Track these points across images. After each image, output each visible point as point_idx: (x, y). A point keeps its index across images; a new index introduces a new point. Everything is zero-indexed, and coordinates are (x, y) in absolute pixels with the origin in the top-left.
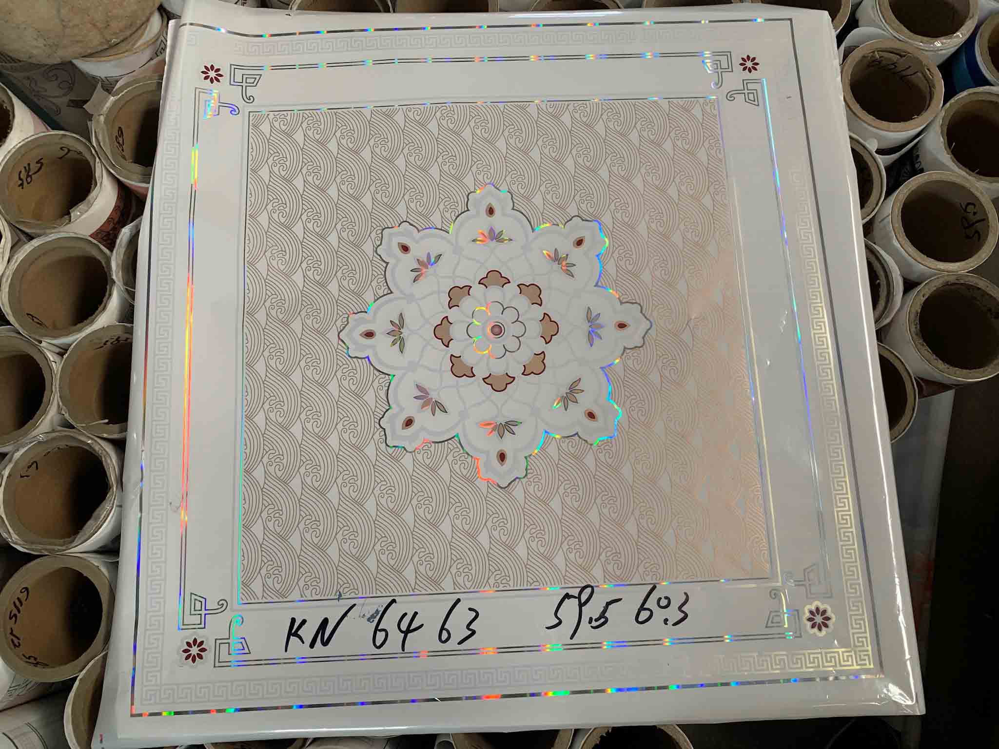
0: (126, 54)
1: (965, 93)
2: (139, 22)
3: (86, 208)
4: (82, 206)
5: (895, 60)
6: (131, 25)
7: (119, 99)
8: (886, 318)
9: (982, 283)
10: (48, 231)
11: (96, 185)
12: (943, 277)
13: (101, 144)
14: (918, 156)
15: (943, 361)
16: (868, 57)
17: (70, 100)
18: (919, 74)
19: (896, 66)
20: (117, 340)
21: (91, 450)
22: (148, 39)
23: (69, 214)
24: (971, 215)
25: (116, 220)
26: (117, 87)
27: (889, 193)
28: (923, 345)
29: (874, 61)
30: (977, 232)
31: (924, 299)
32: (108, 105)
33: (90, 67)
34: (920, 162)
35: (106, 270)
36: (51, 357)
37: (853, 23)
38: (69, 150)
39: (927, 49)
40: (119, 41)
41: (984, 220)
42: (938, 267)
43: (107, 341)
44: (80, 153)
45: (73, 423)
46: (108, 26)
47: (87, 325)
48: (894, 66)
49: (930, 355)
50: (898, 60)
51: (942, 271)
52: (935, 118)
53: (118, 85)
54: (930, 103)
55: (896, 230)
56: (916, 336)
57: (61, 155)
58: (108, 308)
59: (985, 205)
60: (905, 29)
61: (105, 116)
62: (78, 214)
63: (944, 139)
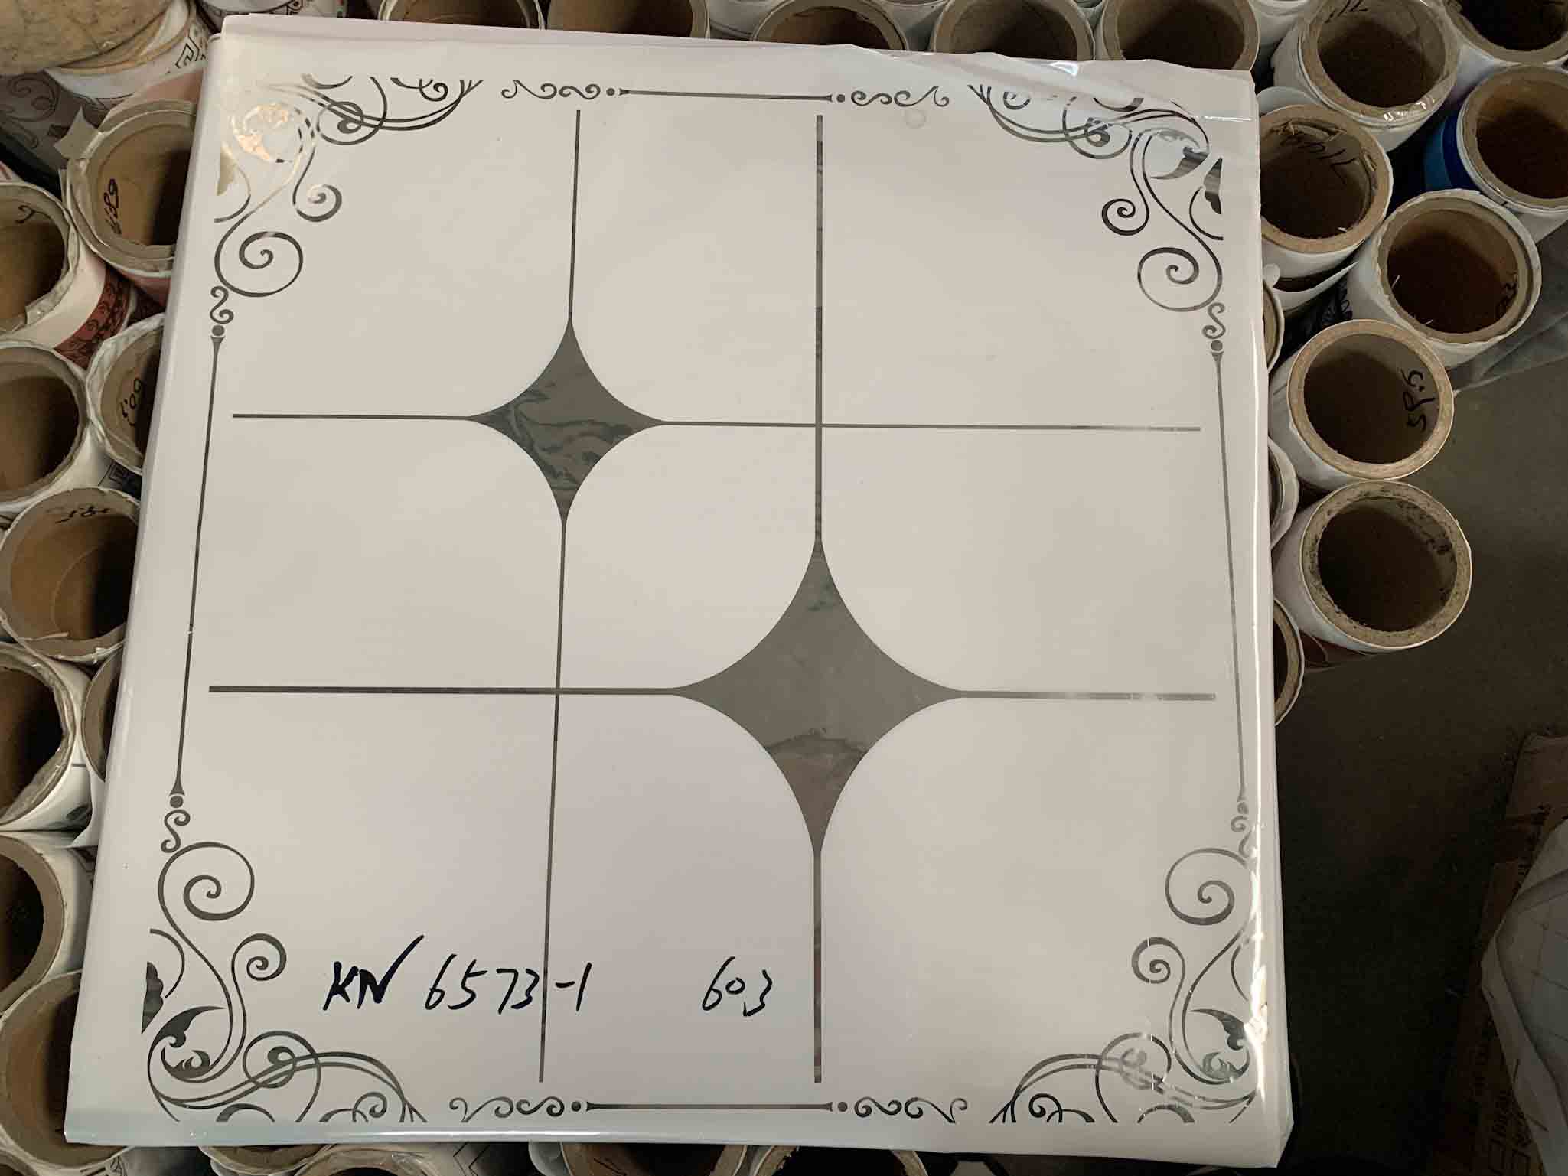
0: (128, 65)
1: (1421, 199)
2: (148, 17)
3: (51, 305)
4: (45, 302)
5: (1322, 138)
6: (134, 22)
7: (112, 136)
9: (1422, 499)
11: (68, 268)
12: (1363, 485)
13: (79, 205)
14: (1346, 291)
15: (1349, 616)
16: (1277, 131)
17: (52, 126)
18: (1357, 163)
19: (1324, 148)
20: (91, 509)
21: (37, 677)
22: (162, 42)
23: (24, 312)
24: (1418, 388)
25: (101, 325)
26: (107, 117)
28: (1321, 589)
29: (1289, 138)
30: (1423, 417)
31: (1328, 519)
32: (94, 144)
33: (71, 81)
34: (1347, 301)
35: (77, 403)
38: (33, 212)
39: (1369, 123)
40: (112, 44)
41: (1434, 399)
42: (1355, 470)
43: (74, 512)
44: (49, 217)
45: (14, 635)
46: (97, 21)
47: (43, 486)
48: (1320, 148)
49: (1330, 606)
50: (1326, 138)
51: (1360, 476)
52: (1373, 234)
53: (110, 115)
54: (1365, 213)
55: (1295, 409)
56: (1309, 575)
57: (21, 219)
58: (75, 464)
59: (1436, 377)
60: (1339, 92)
61: (88, 161)
62: (39, 313)
63: (1382, 267)
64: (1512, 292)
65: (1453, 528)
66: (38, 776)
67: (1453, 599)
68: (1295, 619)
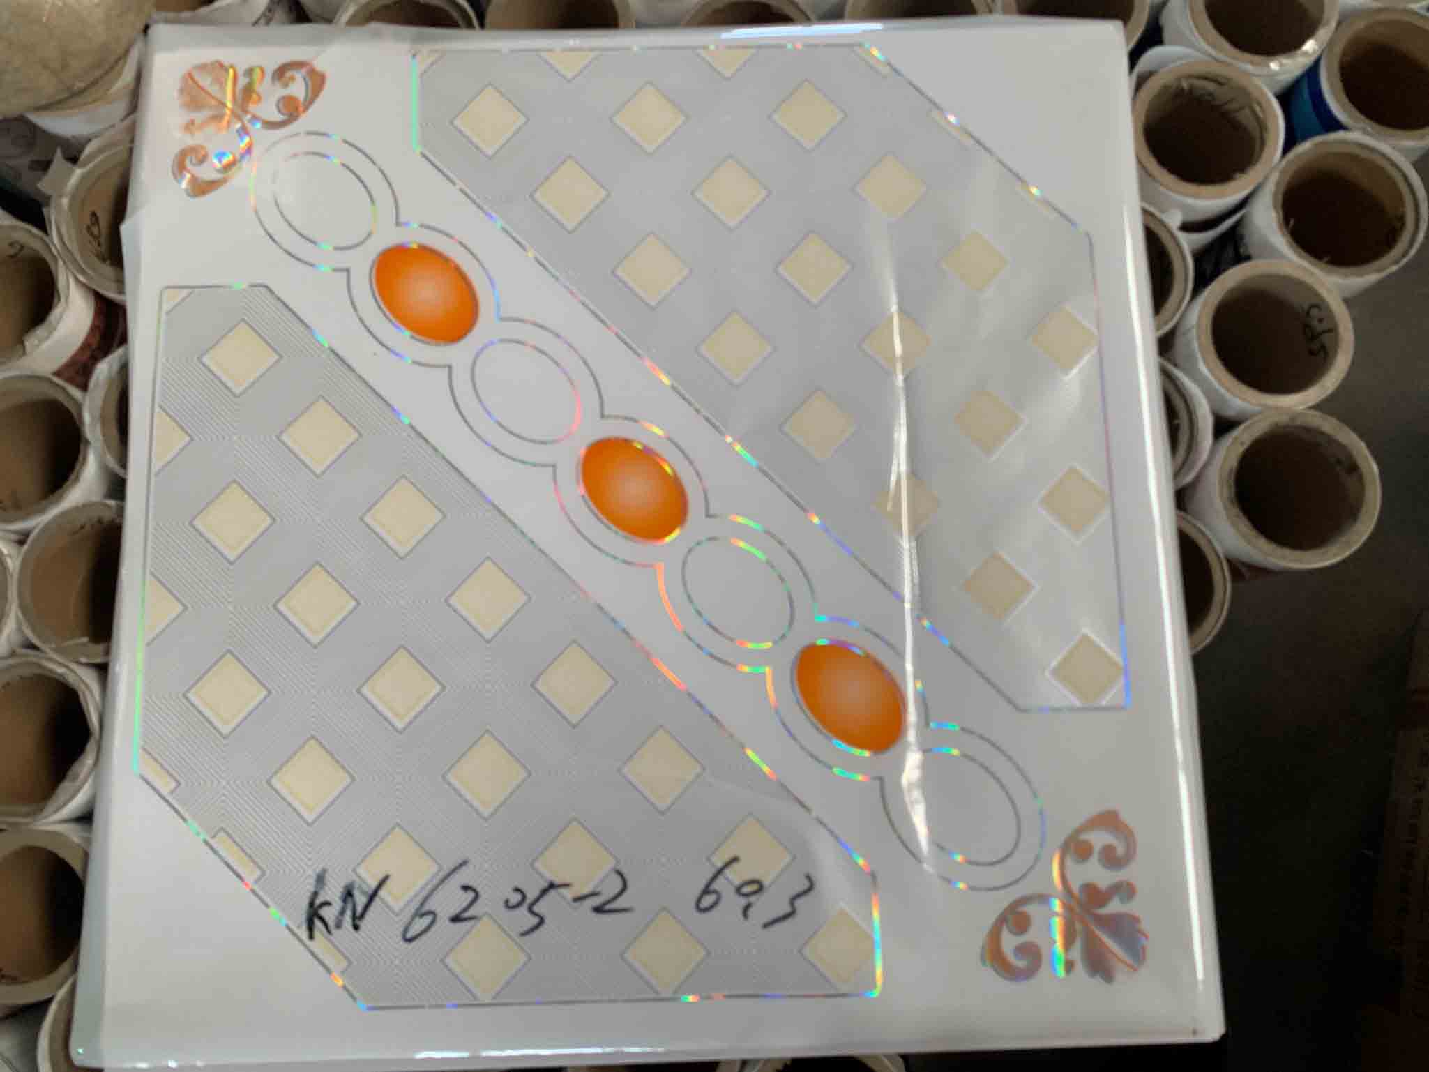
0: (99, 103)
1: (1308, 144)
2: (112, 58)
3: (46, 334)
4: (40, 331)
5: (1213, 90)
6: (100, 63)
7: (89, 173)
8: (1187, 474)
9: (1329, 425)
11: (59, 300)
12: (1273, 415)
13: (65, 240)
14: (1242, 234)
15: (1267, 538)
16: (1171, 86)
17: (33, 162)
18: (1247, 111)
19: (1215, 99)
20: (100, 521)
21: (64, 681)
23: (22, 342)
24: (1317, 320)
25: (94, 347)
26: (84, 153)
27: (1196, 291)
28: (1238, 516)
29: (1181, 93)
30: (1323, 347)
31: (1242, 449)
32: (73, 180)
34: (1244, 243)
35: (76, 422)
37: (1152, 36)
38: (22, 247)
39: (1257, 72)
40: (82, 85)
41: (1333, 330)
42: (1265, 402)
43: (84, 525)
44: (37, 251)
45: (38, 643)
46: (65, 66)
47: (52, 503)
48: (1210, 99)
49: (1249, 530)
50: (1216, 89)
51: (1270, 407)
52: (1266, 178)
53: (88, 150)
54: (1259, 155)
55: (1204, 349)
56: (1229, 503)
57: (12, 253)
58: (81, 479)
59: (1334, 309)
60: (1227, 45)
61: (69, 196)
62: (36, 342)
63: (1277, 212)
64: (1399, 225)
65: (1360, 451)
66: (70, 774)
67: (1363, 516)
68: (1219, 542)
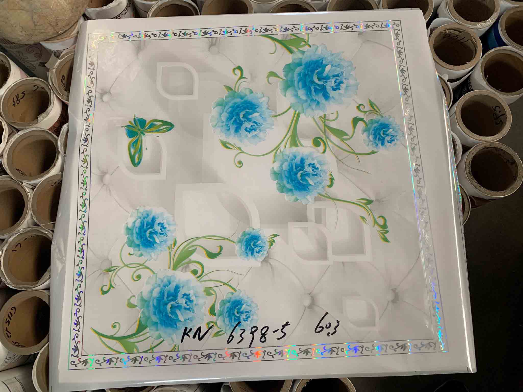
0: (66, 38)
1: (493, 50)
2: (73, 22)
3: (46, 116)
4: (44, 115)
5: (457, 34)
6: (69, 24)
7: (63, 61)
9: (503, 147)
10: (27, 127)
11: (51, 104)
12: (483, 144)
13: (54, 83)
14: (470, 83)
15: (484, 187)
16: (442, 32)
17: (40, 63)
18: (470, 41)
19: (458, 38)
20: (61, 181)
21: (47, 237)
23: (37, 118)
24: (498, 111)
25: (62, 121)
26: (61, 55)
27: (454, 102)
28: (473, 179)
29: (446, 35)
30: (501, 121)
31: (473, 155)
32: (57, 64)
33: (50, 46)
34: (471, 85)
35: (55, 146)
36: (27, 190)
38: (38, 87)
39: (473, 28)
40: (62, 32)
41: (505, 114)
42: (481, 139)
43: (56, 182)
44: (43, 88)
45: (38, 223)
46: (57, 24)
47: (45, 174)
48: (456, 37)
49: (477, 184)
50: (459, 34)
51: (483, 141)
52: (478, 63)
54: (475, 56)
55: (458, 121)
56: (469, 175)
57: (34, 90)
58: (56, 165)
59: (505, 107)
60: (462, 18)
61: (56, 69)
62: (42, 118)
63: (483, 74)
65: (516, 156)
66: (49, 269)
67: (518, 180)
68: (466, 189)
